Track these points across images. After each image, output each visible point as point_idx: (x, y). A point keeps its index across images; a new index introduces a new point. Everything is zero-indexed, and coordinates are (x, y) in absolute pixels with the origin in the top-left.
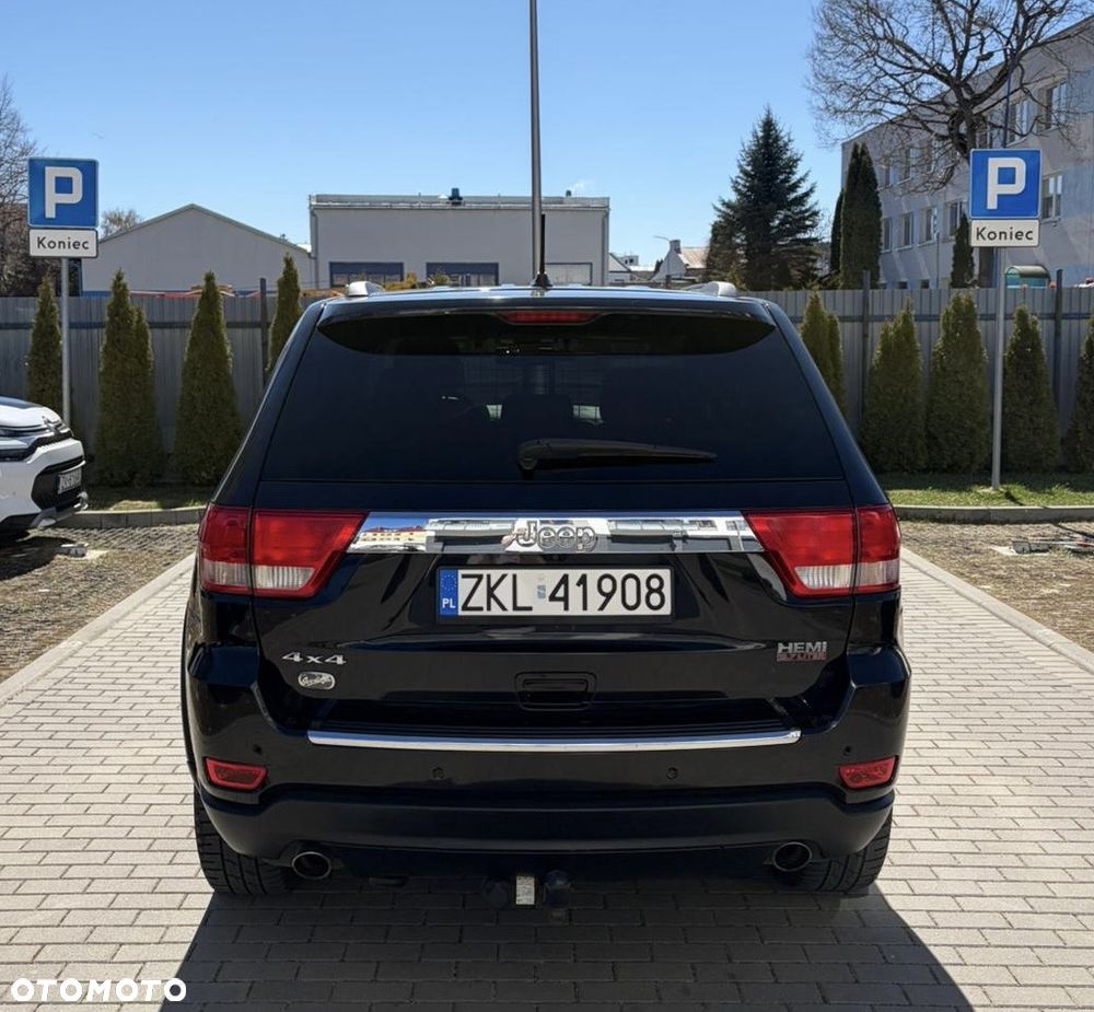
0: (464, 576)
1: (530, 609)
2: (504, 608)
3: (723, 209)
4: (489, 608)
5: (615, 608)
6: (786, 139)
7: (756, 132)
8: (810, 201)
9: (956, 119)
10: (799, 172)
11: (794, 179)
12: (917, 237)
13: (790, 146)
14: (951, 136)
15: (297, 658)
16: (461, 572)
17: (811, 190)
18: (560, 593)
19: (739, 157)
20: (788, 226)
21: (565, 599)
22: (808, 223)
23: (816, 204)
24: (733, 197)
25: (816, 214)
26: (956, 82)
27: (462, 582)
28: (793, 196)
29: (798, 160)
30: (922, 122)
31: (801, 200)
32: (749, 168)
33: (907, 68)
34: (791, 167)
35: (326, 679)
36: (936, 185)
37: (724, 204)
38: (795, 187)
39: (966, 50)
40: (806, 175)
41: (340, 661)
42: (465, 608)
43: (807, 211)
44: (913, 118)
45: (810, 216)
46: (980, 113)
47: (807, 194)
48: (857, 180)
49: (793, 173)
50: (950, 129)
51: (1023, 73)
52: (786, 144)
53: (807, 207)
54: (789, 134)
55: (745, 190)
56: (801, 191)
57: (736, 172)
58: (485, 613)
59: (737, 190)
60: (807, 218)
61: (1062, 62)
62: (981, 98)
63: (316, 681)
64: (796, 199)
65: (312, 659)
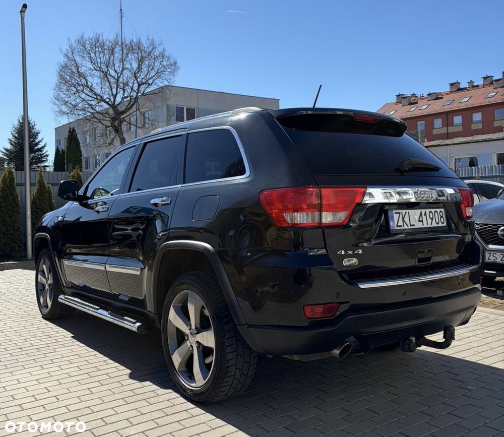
0: (396, 213)
1: (414, 225)
2: (408, 226)
3: (5, 152)
4: (404, 226)
5: (434, 225)
6: (33, 124)
7: (19, 120)
8: (45, 150)
9: (113, 119)
10: (39, 138)
11: (37, 141)
12: (91, 166)
13: (35, 127)
14: (111, 126)
15: (343, 253)
16: (394, 211)
17: (45, 146)
18: (421, 219)
19: (12, 130)
20: (35, 160)
21: (422, 221)
22: (44, 159)
23: (47, 151)
24: (9, 147)
25: (47, 156)
26: (113, 106)
27: (395, 215)
28: (37, 148)
29: (39, 133)
30: (99, 120)
31: (40, 150)
32: (16, 135)
33: (95, 98)
34: (36, 136)
35: (355, 261)
36: (107, 145)
37: (5, 149)
38: (37, 144)
39: (117, 94)
40: (42, 139)
41: (360, 252)
42: (397, 226)
43: (43, 154)
44: (95, 117)
45: (45, 156)
46: (123, 118)
47: (43, 147)
48: (71, 141)
49: (37, 138)
50: (111, 124)
51: (139, 105)
52: (33, 126)
53: (43, 152)
54: (34, 122)
55: (14, 144)
56: (40, 146)
57: (11, 137)
58: (402, 228)
59: (11, 144)
60: (43, 157)
61: (152, 102)
62: (123, 112)
63: (351, 262)
64: (38, 149)
65: (349, 252)
